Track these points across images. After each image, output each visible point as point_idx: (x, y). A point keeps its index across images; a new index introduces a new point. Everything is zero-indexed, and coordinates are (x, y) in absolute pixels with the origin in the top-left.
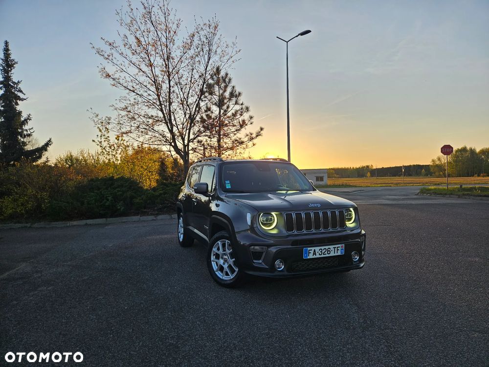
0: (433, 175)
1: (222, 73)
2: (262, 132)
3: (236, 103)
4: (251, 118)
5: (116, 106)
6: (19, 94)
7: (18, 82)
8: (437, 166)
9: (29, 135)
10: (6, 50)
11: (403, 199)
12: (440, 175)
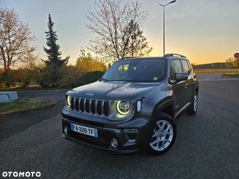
0: (227, 67)
1: (134, 23)
2: (152, 50)
3: (141, 37)
4: (147, 43)
5: (92, 41)
6: (56, 37)
7: (56, 32)
8: (229, 63)
9: (60, 54)
10: (50, 18)
11: (215, 79)
12: (230, 67)
